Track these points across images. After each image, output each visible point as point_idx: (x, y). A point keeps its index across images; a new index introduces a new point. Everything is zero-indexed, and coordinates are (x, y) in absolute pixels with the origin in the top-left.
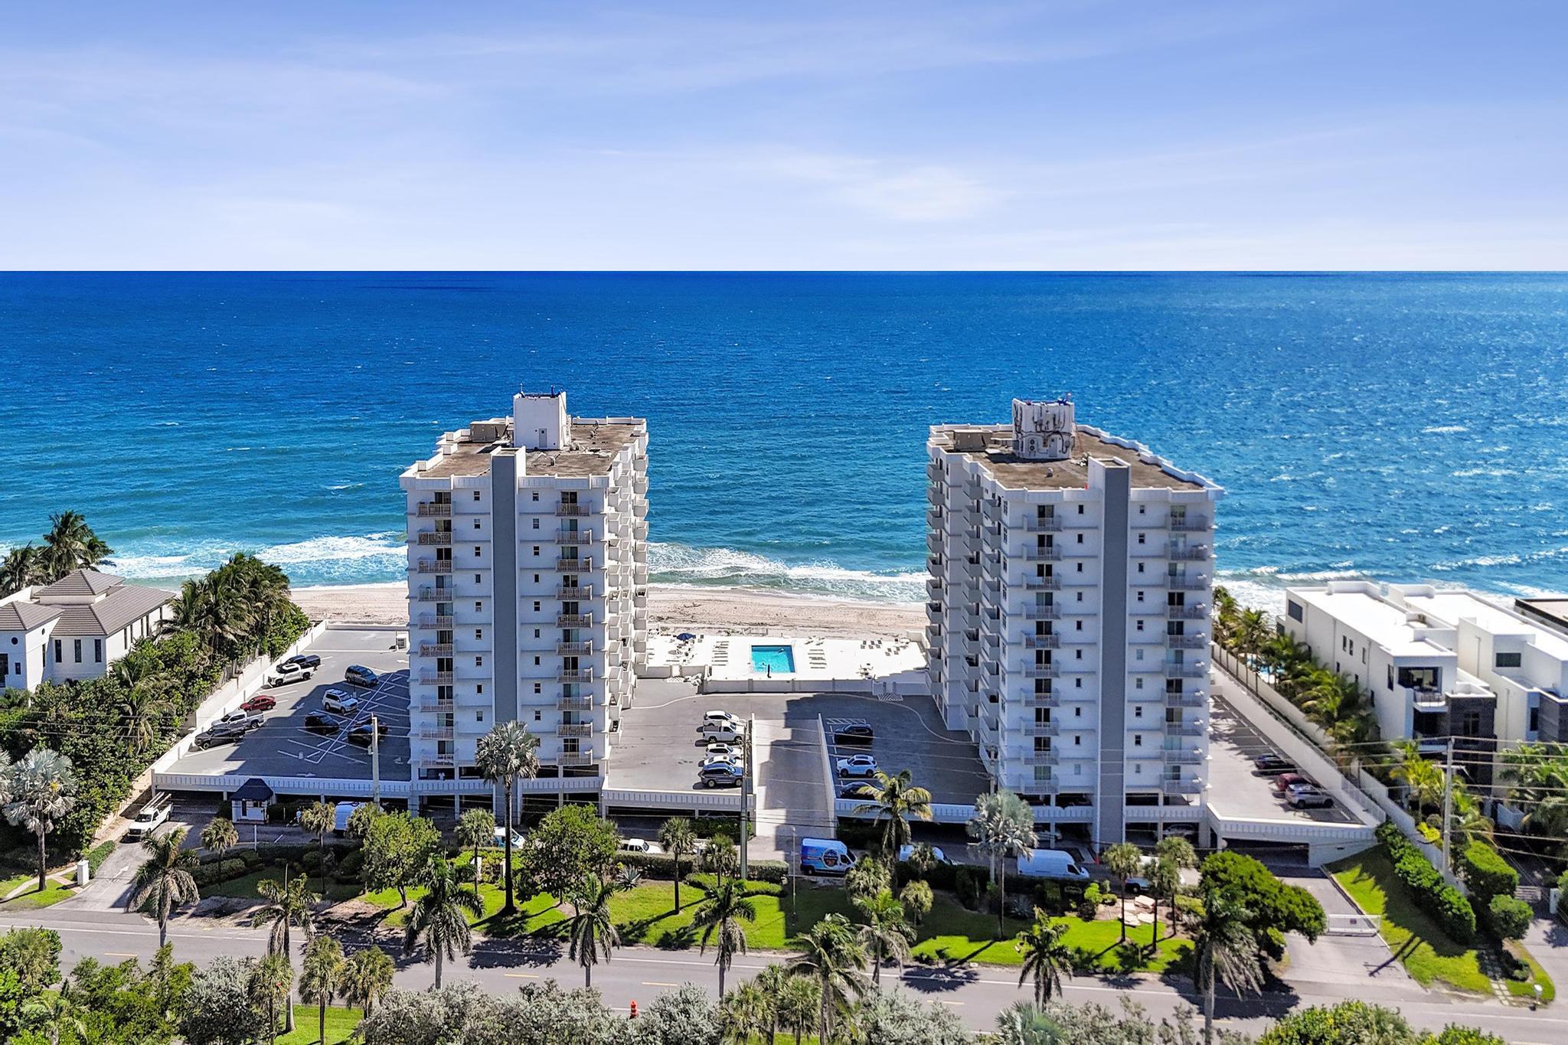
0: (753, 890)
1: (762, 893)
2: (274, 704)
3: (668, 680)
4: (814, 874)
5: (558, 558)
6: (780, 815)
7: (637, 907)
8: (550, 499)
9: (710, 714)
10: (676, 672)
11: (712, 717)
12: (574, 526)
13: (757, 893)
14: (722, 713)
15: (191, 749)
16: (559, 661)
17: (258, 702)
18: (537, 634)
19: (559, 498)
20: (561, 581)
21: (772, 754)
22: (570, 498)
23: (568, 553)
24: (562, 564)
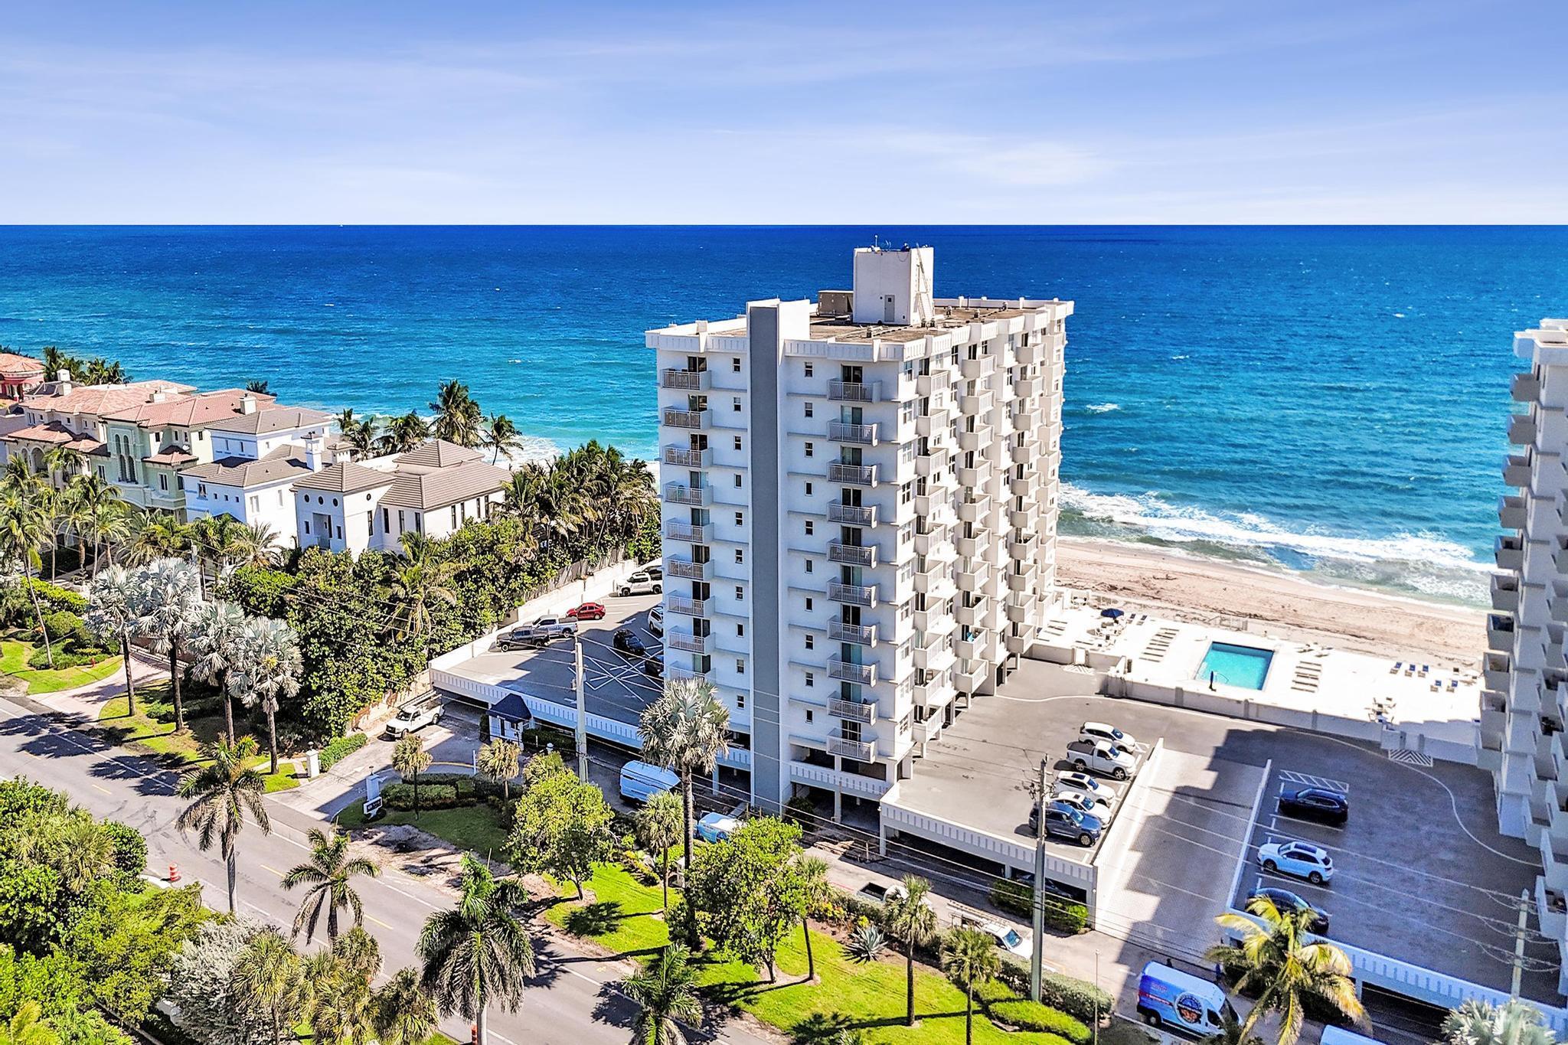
0: (1042, 1023)
1: (1057, 1033)
2: (604, 614)
3: (1066, 668)
4: (1159, 1025)
5: (834, 461)
6: (1146, 906)
7: (858, 994)
8: (827, 373)
9: (1090, 726)
10: (1080, 658)
11: (1091, 731)
12: (857, 418)
13: (1048, 1030)
14: (1109, 729)
15: (492, 649)
16: (836, 609)
17: (585, 608)
18: (809, 566)
19: (838, 373)
20: (840, 497)
21: (1172, 807)
22: (852, 374)
23: (849, 457)
24: (838, 470)
